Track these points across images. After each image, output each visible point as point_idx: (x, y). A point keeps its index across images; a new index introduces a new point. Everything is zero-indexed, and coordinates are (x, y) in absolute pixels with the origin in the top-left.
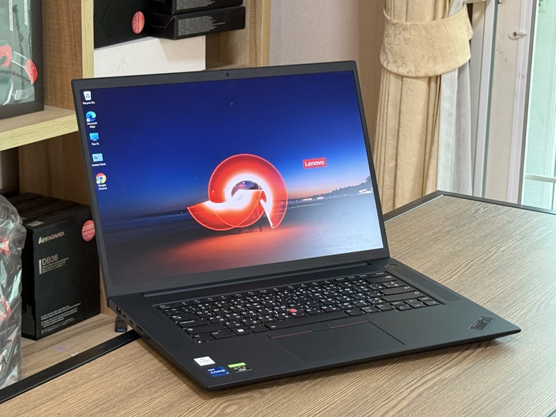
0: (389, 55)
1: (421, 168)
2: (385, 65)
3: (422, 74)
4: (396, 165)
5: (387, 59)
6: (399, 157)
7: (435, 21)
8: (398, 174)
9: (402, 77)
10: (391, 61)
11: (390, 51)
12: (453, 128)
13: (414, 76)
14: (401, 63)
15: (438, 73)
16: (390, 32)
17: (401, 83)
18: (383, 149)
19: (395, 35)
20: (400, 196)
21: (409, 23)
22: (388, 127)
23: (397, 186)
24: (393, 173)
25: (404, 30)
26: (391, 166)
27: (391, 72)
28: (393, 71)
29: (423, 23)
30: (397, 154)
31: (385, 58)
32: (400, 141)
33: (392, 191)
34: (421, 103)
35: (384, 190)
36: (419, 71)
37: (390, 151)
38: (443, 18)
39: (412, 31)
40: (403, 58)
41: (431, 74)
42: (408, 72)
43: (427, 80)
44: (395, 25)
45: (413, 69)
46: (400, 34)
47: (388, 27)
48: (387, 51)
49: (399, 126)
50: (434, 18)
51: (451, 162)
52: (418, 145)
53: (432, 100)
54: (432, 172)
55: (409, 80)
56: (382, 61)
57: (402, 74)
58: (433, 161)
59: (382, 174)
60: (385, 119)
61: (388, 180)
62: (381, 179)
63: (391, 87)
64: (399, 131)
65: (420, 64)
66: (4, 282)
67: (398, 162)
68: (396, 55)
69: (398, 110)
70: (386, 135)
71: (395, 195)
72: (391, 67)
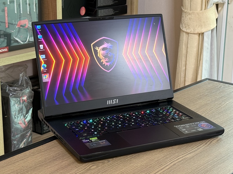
0: (183, 24)
1: (195, 70)
2: (182, 29)
3: (196, 32)
4: (186, 69)
6: (187, 65)
7: (202, 11)
8: (186, 72)
9: (188, 33)
10: (184, 27)
11: (184, 23)
12: (209, 54)
13: (193, 33)
14: (188, 28)
15: (203, 32)
16: (184, 15)
17: (188, 36)
18: (181, 62)
19: (186, 16)
20: (187, 81)
21: (191, 12)
22: (183, 53)
23: (186, 77)
24: (184, 71)
25: (189, 14)
26: (184, 69)
27: (184, 31)
28: (185, 31)
29: (197, 12)
32: (187, 59)
33: (184, 79)
34: (196, 44)
35: (181, 78)
36: (195, 31)
37: (183, 63)
38: (205, 9)
39: (192, 15)
40: (189, 26)
41: (200, 32)
42: (191, 31)
43: (198, 35)
44: (185, 12)
45: (193, 30)
46: (187, 16)
47: (183, 13)
48: (183, 23)
49: (187, 53)
50: (201, 10)
51: (208, 68)
52: (195, 61)
53: (200, 43)
54: (200, 72)
55: (191, 35)
56: (181, 27)
57: (188, 32)
58: (200, 67)
59: (180, 72)
60: (181, 50)
61: (183, 74)
62: (180, 74)
63: (184, 37)
64: (187, 55)
65: (195, 28)
66: (24, 112)
67: (187, 67)
68: (186, 24)
69: (187, 46)
70: (182, 57)
71: (185, 81)
72: (184, 29)
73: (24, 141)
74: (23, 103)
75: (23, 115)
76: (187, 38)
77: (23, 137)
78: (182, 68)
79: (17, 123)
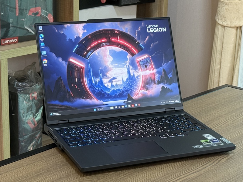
0: (219, 16)
1: (231, 69)
2: (217, 21)
3: (233, 26)
4: (220, 67)
5: (218, 18)
7: (240, 1)
8: (221, 72)
9: (224, 27)
10: (220, 19)
11: (220, 14)
13: (230, 26)
14: (224, 20)
15: (241, 25)
16: (220, 5)
17: (224, 29)
18: (215, 60)
19: (222, 7)
20: (221, 81)
21: (228, 2)
22: (217, 49)
23: (220, 77)
24: (219, 71)
25: (226, 5)
26: (218, 67)
27: (219, 24)
28: (220, 24)
29: (235, 2)
30: (221, 62)
31: (217, 17)
32: (222, 56)
33: (218, 79)
34: (233, 39)
35: (215, 79)
36: (232, 24)
37: (218, 61)
39: (230, 6)
40: (225, 18)
41: (237, 26)
42: (227, 25)
43: (236, 28)
44: (222, 2)
45: (229, 23)
46: (224, 6)
47: (219, 3)
48: (218, 14)
49: (222, 49)
52: (231, 58)
53: (238, 38)
54: (236, 71)
55: (227, 28)
56: (216, 19)
57: (224, 25)
58: (237, 66)
59: (214, 71)
60: (216, 46)
61: (216, 74)
62: (213, 73)
63: (219, 31)
64: (222, 51)
65: (233, 21)
66: (34, 111)
67: (221, 66)
68: (222, 16)
69: (222, 41)
70: (216, 53)
71: (219, 81)
72: (220, 22)
73: (33, 143)
74: (33, 100)
75: (32, 114)
76: (223, 32)
77: (32, 138)
78: (216, 67)
79: (25, 122)
